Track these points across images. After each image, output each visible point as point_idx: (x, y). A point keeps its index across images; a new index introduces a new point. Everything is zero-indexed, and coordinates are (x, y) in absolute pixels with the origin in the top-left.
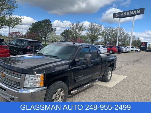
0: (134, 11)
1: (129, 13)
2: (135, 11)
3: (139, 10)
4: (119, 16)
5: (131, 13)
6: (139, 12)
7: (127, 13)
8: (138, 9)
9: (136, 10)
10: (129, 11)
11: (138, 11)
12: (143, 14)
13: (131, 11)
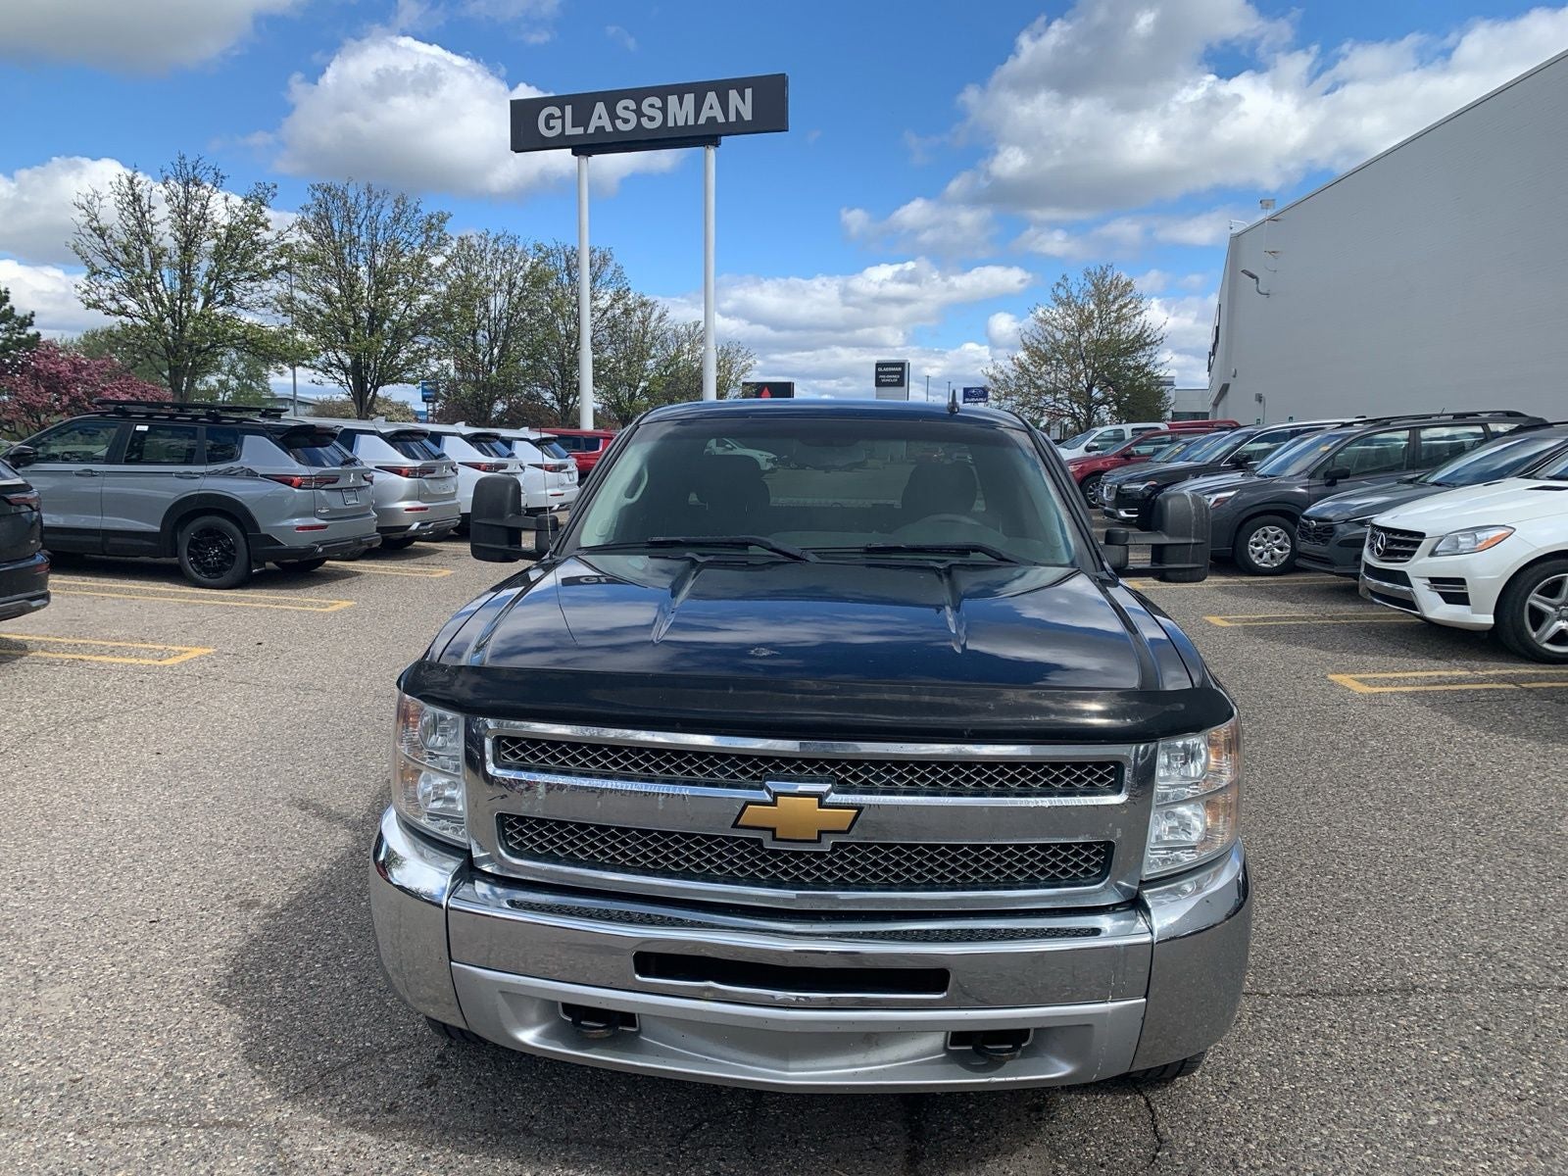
0: (700, 90)
1: (664, 110)
2: (711, 97)
3: (748, 92)
4: (570, 131)
5: (681, 112)
6: (742, 106)
7: (639, 113)
8: (740, 85)
9: (722, 88)
10: (663, 92)
11: (733, 94)
12: (783, 128)
13: (680, 91)
